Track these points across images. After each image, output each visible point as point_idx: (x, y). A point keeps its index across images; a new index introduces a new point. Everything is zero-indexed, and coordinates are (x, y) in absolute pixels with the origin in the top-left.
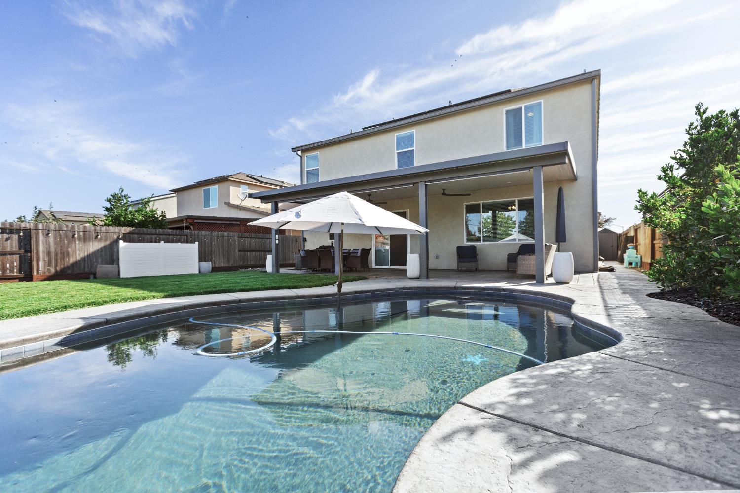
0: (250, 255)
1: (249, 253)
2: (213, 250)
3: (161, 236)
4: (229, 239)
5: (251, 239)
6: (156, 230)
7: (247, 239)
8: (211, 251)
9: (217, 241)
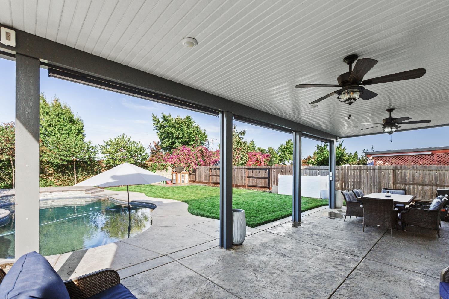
0: (414, 188)
1: (411, 187)
2: (362, 181)
3: (322, 170)
4: (380, 172)
5: (416, 171)
6: (319, 167)
7: (408, 171)
8: (360, 182)
9: (367, 174)
